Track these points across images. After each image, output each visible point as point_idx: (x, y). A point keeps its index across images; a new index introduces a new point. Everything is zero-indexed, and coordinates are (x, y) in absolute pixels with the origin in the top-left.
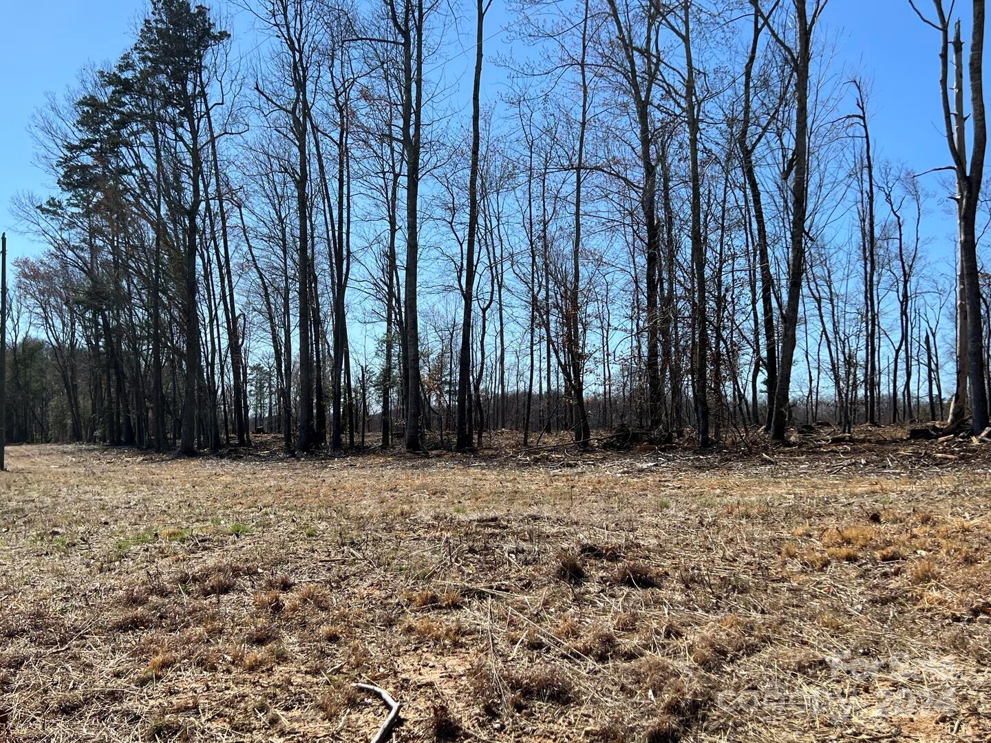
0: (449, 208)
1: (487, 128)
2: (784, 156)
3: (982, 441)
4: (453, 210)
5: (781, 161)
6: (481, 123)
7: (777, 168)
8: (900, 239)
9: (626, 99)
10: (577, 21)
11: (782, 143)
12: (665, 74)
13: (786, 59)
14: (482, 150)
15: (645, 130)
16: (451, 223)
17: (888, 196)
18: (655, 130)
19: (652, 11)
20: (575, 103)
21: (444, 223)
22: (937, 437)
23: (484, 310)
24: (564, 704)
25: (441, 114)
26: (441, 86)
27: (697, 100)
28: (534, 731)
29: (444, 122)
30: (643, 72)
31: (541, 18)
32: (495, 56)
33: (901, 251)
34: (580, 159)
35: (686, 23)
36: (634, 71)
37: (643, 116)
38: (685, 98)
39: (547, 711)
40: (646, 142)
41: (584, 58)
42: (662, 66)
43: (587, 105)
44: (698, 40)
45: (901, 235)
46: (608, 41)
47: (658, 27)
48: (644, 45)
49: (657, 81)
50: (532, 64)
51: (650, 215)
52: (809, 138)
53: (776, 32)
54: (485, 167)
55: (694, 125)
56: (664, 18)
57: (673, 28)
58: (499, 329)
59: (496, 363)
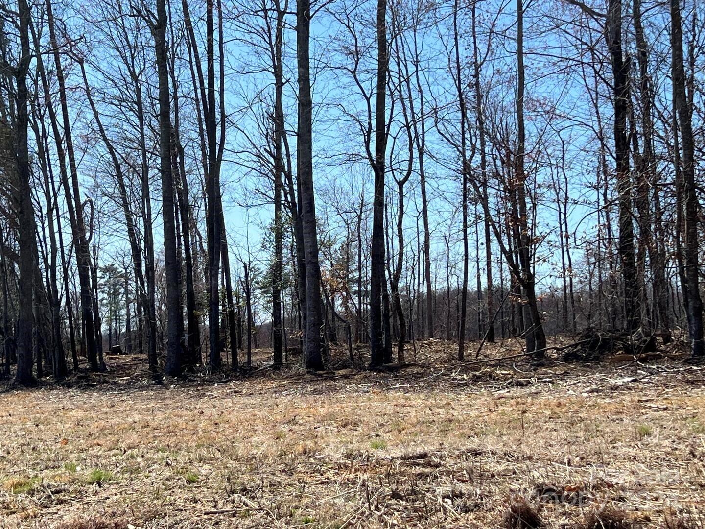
0: (351, 53)
4: (356, 55)
16: (353, 73)
21: (345, 71)
23: (401, 184)
51: (616, 52)
58: (421, 208)
59: (419, 252)
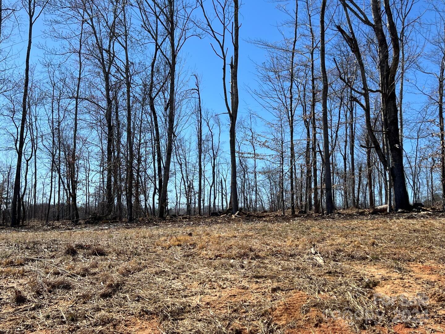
0: (11, 111)
1: (32, 76)
2: (165, 102)
3: (236, 216)
4: (14, 112)
5: (164, 104)
6: (29, 73)
7: (162, 107)
8: (212, 141)
9: (99, 70)
10: (78, 34)
11: (164, 96)
12: (117, 62)
13: (166, 62)
14: (30, 85)
15: (107, 85)
16: (12, 118)
17: (208, 123)
18: (112, 85)
19: (111, 34)
20: (76, 69)
21: (9, 117)
22: (220, 215)
23: (27, 161)
24: (68, 289)
25: (10, 67)
26: (11, 53)
27: (130, 75)
28: (56, 298)
29: (11, 71)
30: (107, 60)
31: (61, 30)
32: (38, 44)
33: (212, 146)
34: (78, 94)
35: (126, 42)
36: (103, 59)
37: (107, 79)
38: (125, 73)
39: (61, 292)
40: (108, 90)
41: (80, 50)
42: (115, 58)
43: (81, 71)
44: (130, 49)
45: (212, 139)
46: (91, 44)
47: (114, 41)
48: (108, 48)
49: (113, 64)
50: (56, 49)
51: (109, 121)
52: (175, 95)
53: (163, 51)
54: (31, 94)
55: (129, 85)
56: (116, 38)
57: (120, 43)
58: (34, 171)
59: (32, 188)
